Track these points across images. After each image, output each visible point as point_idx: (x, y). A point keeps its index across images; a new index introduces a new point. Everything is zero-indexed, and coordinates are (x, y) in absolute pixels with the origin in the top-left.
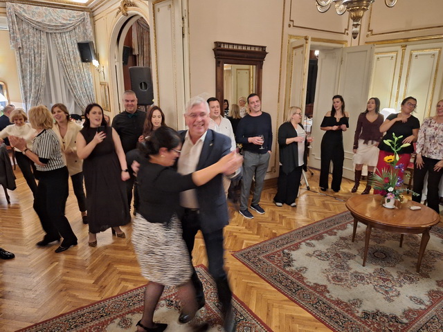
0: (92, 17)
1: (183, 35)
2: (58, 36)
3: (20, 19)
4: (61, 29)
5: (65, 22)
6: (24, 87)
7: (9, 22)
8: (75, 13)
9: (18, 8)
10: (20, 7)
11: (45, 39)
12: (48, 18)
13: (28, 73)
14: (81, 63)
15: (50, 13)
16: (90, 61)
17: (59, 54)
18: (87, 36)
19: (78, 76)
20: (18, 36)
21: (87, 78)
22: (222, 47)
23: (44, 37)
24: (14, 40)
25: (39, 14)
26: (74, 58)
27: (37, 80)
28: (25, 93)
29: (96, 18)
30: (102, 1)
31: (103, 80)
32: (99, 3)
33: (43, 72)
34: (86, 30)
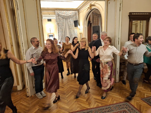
0: (78, 12)
1: (120, 10)
2: (68, 19)
3: (59, 15)
4: (69, 17)
5: (70, 15)
6: (59, 35)
7: (56, 16)
8: (73, 12)
9: (58, 12)
10: (59, 12)
11: (65, 21)
12: (66, 14)
13: (60, 31)
14: (74, 27)
15: (67, 12)
16: (77, 26)
17: (68, 25)
18: (77, 18)
19: (73, 31)
20: (58, 20)
21: (76, 32)
22: (133, 14)
23: (65, 20)
24: (57, 21)
25: (64, 13)
26: (73, 26)
27: (62, 33)
28: (59, 37)
29: (80, 12)
30: (82, 7)
31: (80, 32)
32: (81, 7)
33: (64, 31)
34: (76, 16)
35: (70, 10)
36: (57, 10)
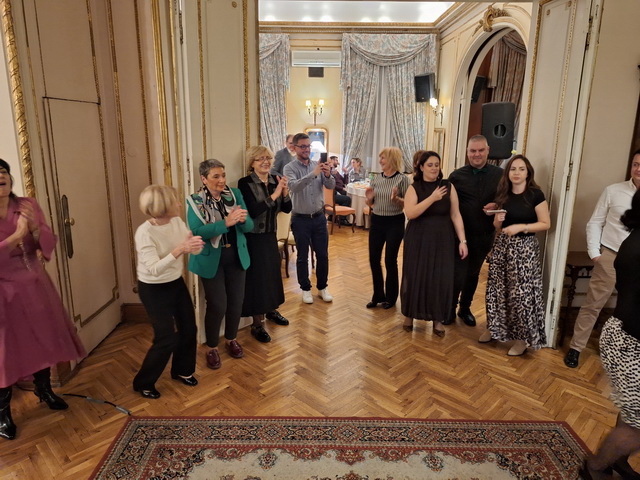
0: (440, 39)
1: (587, 45)
2: (393, 69)
3: (354, 52)
4: (397, 61)
5: (403, 50)
6: (346, 134)
7: (342, 57)
8: (418, 37)
9: (354, 39)
10: (357, 38)
11: (378, 75)
12: (385, 48)
13: (353, 118)
14: (414, 104)
15: (388, 41)
16: (427, 100)
17: (390, 93)
18: (428, 67)
19: (408, 121)
20: (349, 73)
21: (419, 123)
23: (381, 72)
24: (344, 78)
25: (376, 44)
26: (408, 97)
27: (361, 127)
28: (346, 142)
29: (444, 41)
30: (456, 17)
31: (439, 126)
32: (452, 20)
33: (369, 116)
34: (428, 58)
35: (406, 31)
36: (348, 30)
